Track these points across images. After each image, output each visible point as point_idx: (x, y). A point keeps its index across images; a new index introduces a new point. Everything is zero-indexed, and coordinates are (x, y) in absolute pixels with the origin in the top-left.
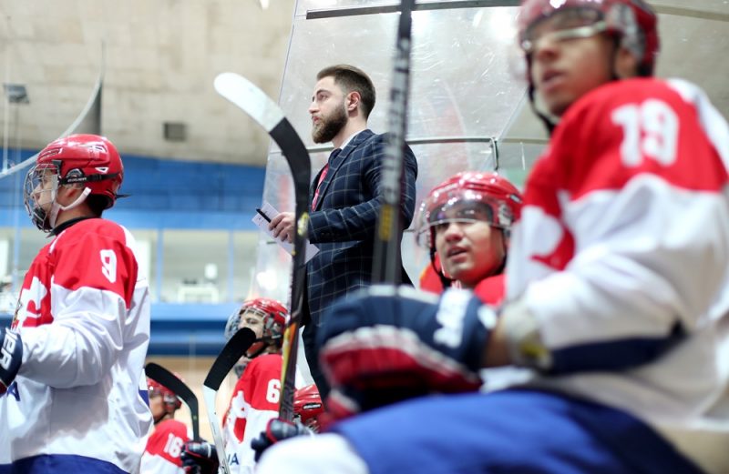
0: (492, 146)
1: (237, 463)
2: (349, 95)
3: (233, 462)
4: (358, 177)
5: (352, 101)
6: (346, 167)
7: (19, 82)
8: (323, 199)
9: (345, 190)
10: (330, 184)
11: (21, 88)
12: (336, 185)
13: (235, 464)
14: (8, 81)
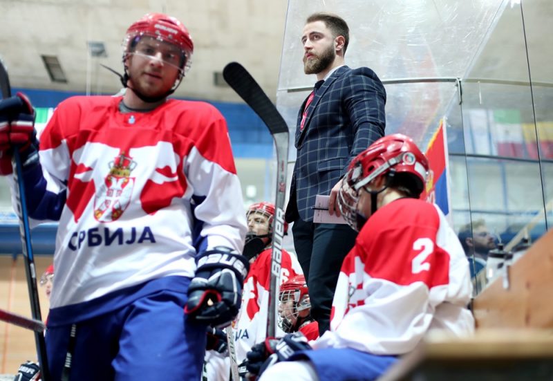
0: (457, 85)
1: (248, 337)
2: (337, 38)
3: (244, 336)
4: (339, 102)
5: (339, 44)
6: (328, 95)
7: (99, 40)
8: (310, 120)
9: (328, 113)
10: (315, 109)
11: (101, 45)
12: (321, 109)
13: (245, 338)
14: (90, 39)
